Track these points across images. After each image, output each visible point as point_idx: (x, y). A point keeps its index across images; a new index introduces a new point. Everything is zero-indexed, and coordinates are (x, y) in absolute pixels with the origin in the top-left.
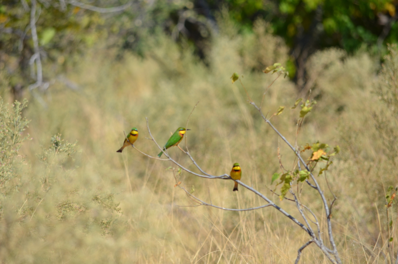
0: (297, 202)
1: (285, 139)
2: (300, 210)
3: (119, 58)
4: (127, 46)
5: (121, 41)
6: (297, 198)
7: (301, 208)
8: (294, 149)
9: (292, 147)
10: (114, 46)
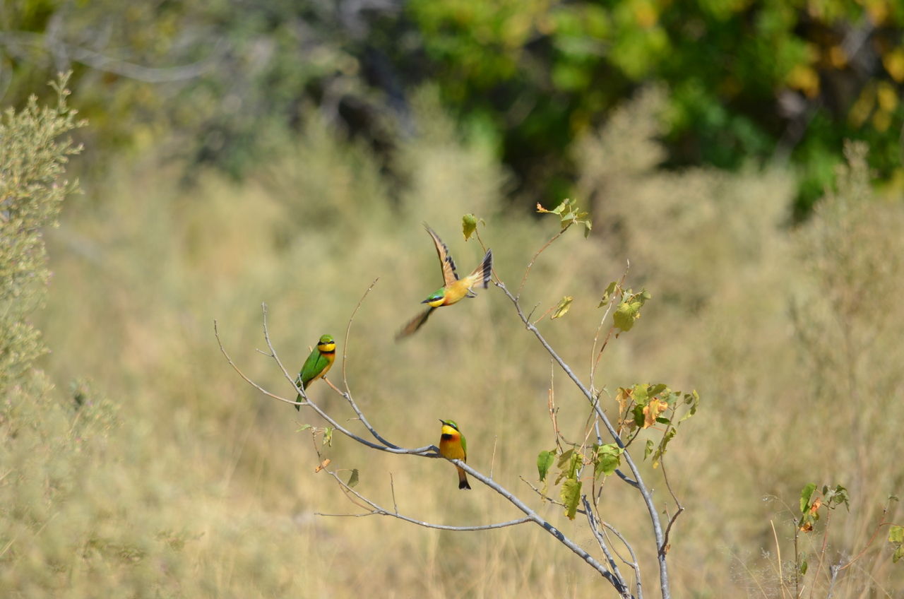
0: (591, 517)
1: (569, 370)
2: (597, 533)
3: (188, 184)
4: (205, 157)
5: (192, 146)
6: (592, 506)
7: (598, 527)
8: (588, 393)
9: (584, 388)
10: (175, 157)
